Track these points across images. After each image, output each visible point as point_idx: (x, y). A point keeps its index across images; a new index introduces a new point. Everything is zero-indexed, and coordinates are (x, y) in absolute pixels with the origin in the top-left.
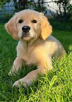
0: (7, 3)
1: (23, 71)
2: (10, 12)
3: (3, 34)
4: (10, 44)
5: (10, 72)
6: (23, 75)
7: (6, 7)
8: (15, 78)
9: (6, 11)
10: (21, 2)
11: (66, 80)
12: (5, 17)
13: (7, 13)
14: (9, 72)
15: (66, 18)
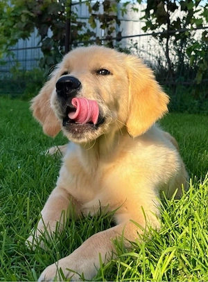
0: (21, 41)
1: (71, 235)
2: (29, 63)
3: (11, 125)
4: (29, 152)
5: (30, 239)
6: (68, 247)
7: (18, 49)
8: (46, 255)
9: (17, 61)
10: (59, 36)
11: (201, 259)
12: (15, 79)
13: (21, 68)
14: (27, 237)
15: (186, 78)
